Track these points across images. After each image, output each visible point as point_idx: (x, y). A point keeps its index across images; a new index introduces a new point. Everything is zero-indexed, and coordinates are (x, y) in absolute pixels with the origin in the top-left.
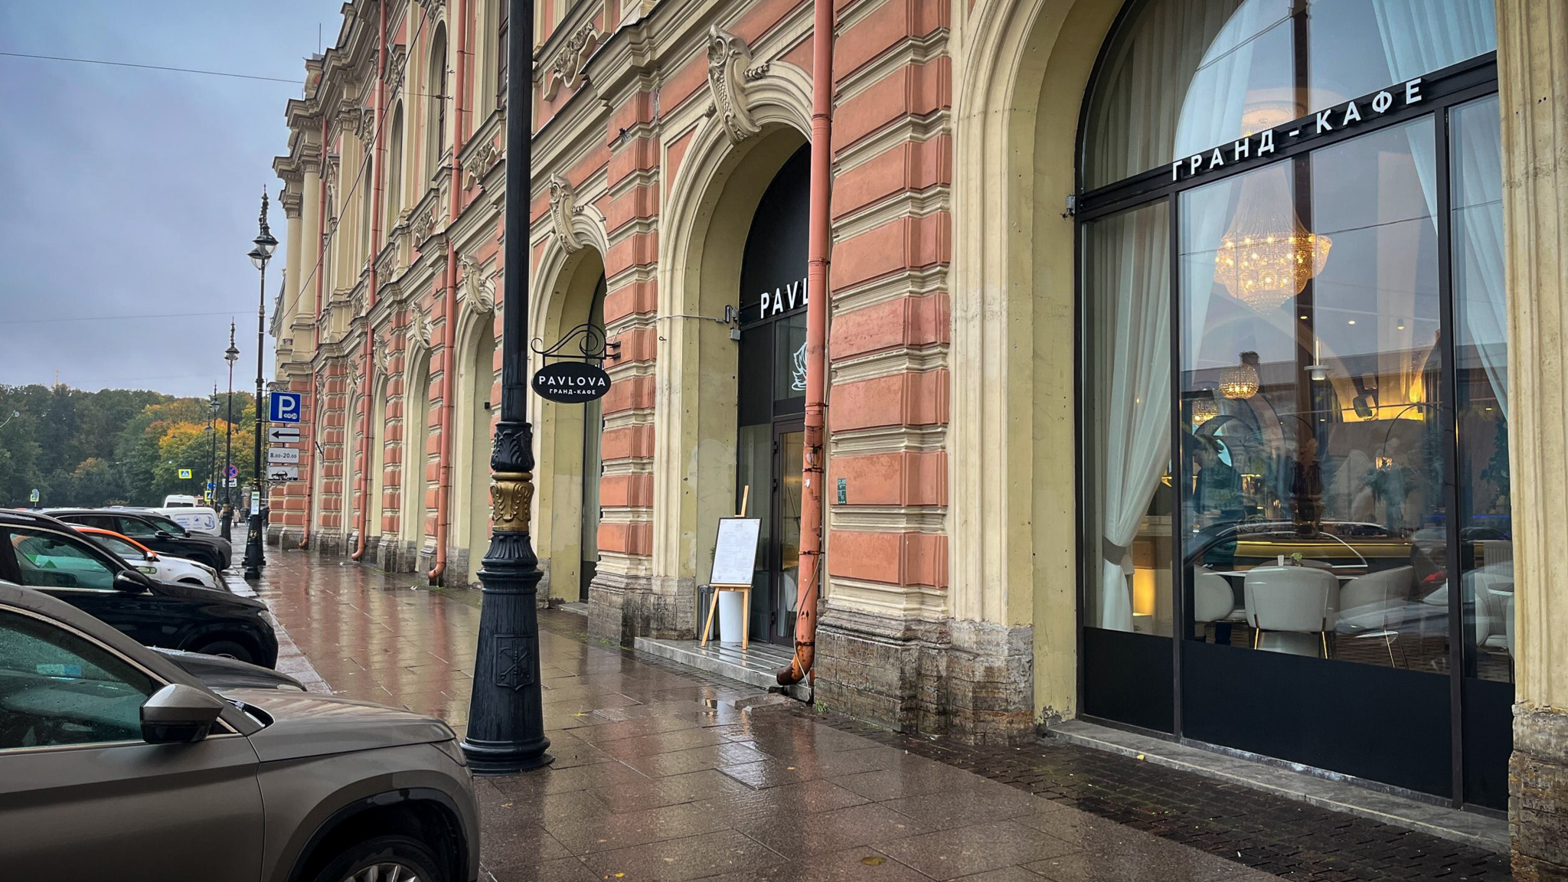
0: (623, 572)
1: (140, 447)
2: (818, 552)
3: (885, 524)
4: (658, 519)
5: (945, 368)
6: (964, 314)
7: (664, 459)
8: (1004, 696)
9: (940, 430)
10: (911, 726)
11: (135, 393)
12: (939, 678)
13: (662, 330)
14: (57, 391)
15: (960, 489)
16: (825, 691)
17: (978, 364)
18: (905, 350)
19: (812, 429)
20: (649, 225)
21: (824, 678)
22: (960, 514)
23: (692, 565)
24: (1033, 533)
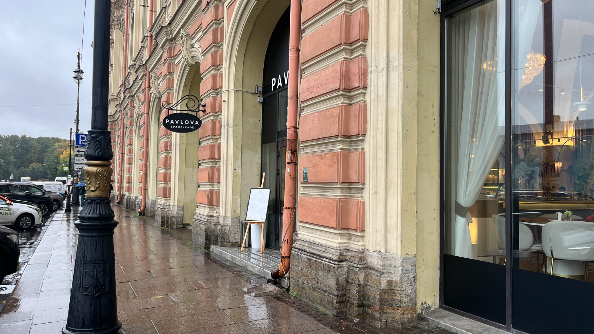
0: (206, 214)
1: (53, 159)
2: (293, 208)
3: (329, 193)
4: (222, 188)
5: (364, 102)
6: (376, 69)
7: (225, 159)
8: (399, 299)
9: (361, 138)
10: (342, 312)
11: (52, 138)
12: (359, 285)
13: (225, 97)
14: (22, 137)
15: (373, 173)
16: (296, 285)
17: (384, 98)
18: (341, 92)
19: (290, 141)
20: (219, 47)
21: (295, 278)
22: (372, 188)
23: (238, 211)
24: (417, 199)
